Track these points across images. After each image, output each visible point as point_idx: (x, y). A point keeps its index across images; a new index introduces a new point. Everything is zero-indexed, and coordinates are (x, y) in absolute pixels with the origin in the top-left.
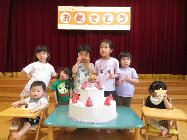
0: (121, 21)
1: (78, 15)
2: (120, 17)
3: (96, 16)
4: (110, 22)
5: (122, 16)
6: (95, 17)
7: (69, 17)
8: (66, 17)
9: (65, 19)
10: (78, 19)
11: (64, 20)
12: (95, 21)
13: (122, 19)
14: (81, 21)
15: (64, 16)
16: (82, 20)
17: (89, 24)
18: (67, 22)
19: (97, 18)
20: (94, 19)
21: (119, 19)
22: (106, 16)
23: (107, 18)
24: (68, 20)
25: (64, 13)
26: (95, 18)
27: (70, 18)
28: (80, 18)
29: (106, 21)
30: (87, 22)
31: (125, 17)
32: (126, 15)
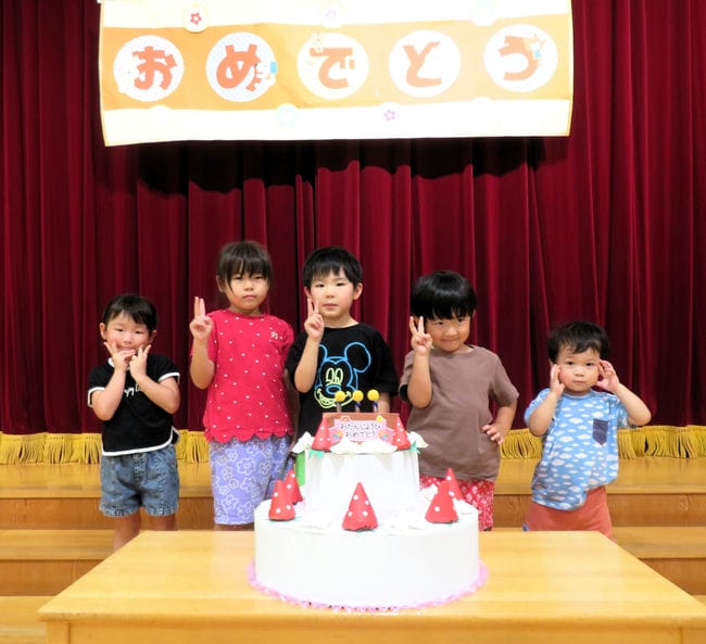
0: (509, 77)
1: (230, 49)
2: (503, 52)
3: (349, 51)
4: (437, 82)
5: (514, 45)
6: (336, 55)
7: (171, 61)
8: (151, 62)
9: (143, 77)
10: (229, 74)
11: (138, 83)
12: (342, 83)
13: (518, 62)
14: (251, 88)
15: (139, 61)
16: (257, 80)
17: (299, 107)
18: (156, 92)
19: (352, 65)
20: (335, 72)
21: (498, 65)
22: (410, 50)
23: (416, 58)
24: (165, 84)
25: (140, 44)
26: (342, 66)
27: (177, 73)
28: (240, 64)
29: (413, 78)
30: (288, 92)
31: (534, 47)
32: (543, 35)
